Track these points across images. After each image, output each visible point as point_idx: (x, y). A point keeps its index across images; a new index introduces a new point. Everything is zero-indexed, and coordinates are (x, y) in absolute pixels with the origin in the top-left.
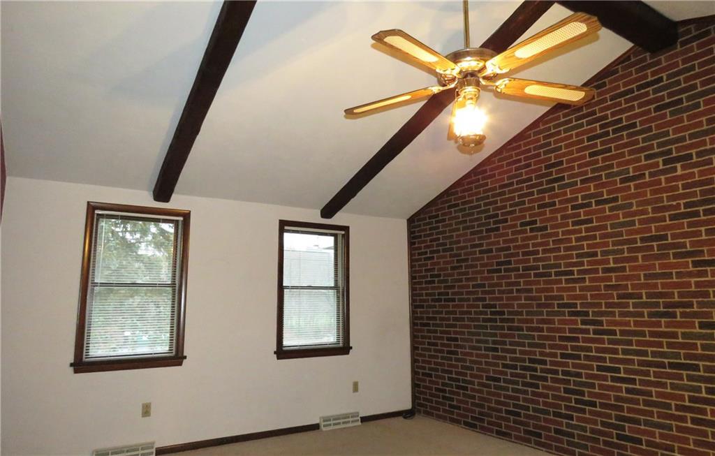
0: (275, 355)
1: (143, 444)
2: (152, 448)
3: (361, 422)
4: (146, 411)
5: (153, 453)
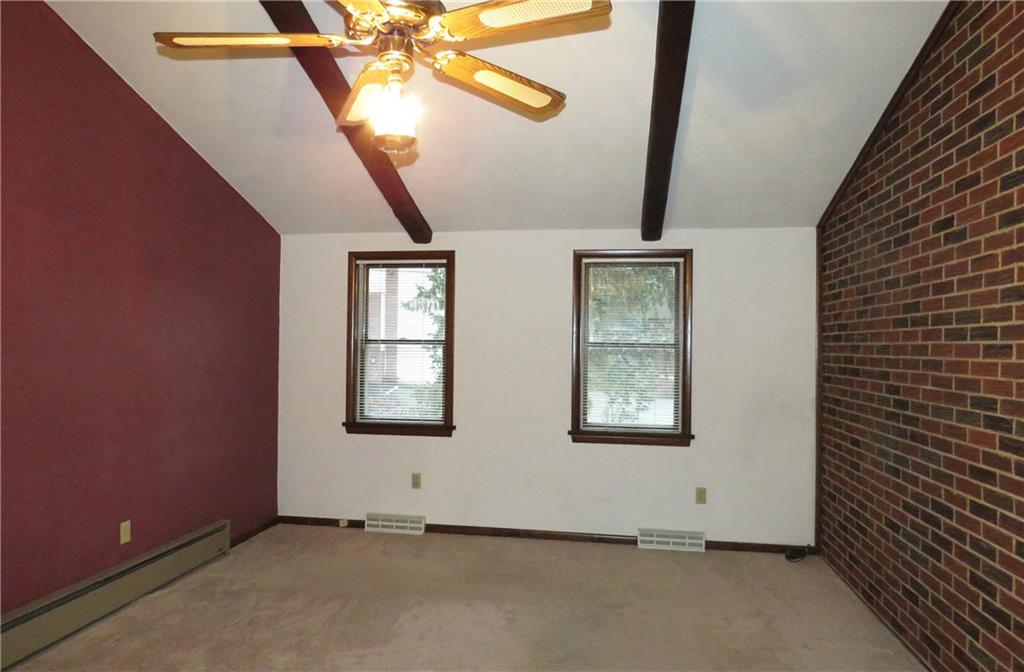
0: (570, 437)
1: (414, 517)
3: (707, 548)
4: (416, 482)
5: (421, 529)
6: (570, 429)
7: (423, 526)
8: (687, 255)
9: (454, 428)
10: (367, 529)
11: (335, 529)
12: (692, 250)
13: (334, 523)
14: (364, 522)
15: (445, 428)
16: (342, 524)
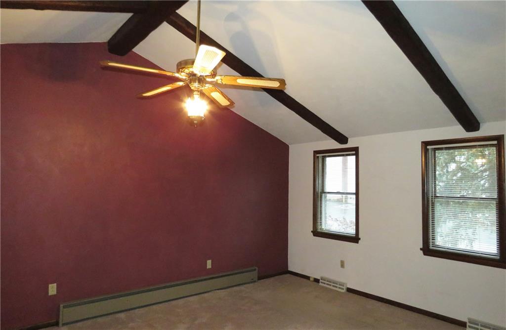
0: (422, 252)
1: (340, 282)
2: (343, 286)
4: (342, 265)
5: (343, 289)
6: (422, 247)
7: (345, 288)
8: (499, 139)
9: (360, 239)
10: (320, 284)
11: (308, 281)
12: (503, 135)
13: (308, 278)
14: (319, 280)
15: (355, 239)
16: (311, 279)
